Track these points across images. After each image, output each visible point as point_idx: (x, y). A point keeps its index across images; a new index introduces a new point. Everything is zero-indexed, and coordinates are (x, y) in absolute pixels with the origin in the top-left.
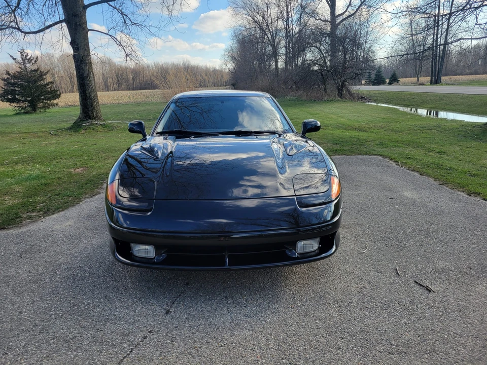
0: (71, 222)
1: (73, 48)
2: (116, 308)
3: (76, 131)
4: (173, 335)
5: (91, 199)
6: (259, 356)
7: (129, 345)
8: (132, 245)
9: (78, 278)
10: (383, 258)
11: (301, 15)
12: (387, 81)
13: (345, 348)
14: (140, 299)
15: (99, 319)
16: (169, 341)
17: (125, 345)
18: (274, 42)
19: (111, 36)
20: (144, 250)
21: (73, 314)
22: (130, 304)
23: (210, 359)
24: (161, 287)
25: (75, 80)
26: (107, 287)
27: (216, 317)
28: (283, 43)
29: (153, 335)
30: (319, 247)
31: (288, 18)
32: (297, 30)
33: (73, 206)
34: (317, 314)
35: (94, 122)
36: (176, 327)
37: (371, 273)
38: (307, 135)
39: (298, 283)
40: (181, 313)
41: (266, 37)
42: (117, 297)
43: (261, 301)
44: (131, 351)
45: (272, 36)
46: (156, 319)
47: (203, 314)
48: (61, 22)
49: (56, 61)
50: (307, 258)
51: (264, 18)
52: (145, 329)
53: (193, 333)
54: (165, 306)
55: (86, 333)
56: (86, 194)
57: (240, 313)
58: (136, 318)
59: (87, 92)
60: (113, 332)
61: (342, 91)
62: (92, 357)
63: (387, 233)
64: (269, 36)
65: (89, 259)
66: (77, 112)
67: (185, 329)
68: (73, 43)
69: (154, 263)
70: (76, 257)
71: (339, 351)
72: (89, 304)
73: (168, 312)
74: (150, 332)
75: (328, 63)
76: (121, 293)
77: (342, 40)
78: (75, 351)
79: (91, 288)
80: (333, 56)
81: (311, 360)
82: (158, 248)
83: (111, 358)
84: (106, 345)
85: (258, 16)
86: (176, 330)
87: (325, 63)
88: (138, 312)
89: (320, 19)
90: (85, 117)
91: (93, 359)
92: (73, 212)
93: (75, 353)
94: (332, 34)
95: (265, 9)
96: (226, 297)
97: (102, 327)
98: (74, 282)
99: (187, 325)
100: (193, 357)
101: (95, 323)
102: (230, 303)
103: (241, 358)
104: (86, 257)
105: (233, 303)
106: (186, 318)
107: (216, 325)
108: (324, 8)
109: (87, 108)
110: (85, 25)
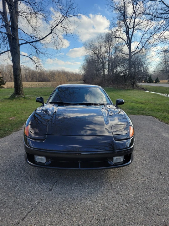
0: (7, 143)
1: (13, 63)
2: (26, 187)
3: (12, 100)
4: (52, 202)
5: (17, 132)
6: (94, 215)
7: (31, 206)
8: (35, 156)
9: (8, 171)
10: (153, 166)
11: (115, 51)
12: (154, 81)
13: (136, 212)
14: (37, 183)
15: (17, 192)
16: (50, 205)
17: (29, 206)
18: (103, 62)
19: (30, 58)
20: (40, 159)
21: (5, 189)
22: (32, 185)
23: (70, 215)
24: (48, 177)
25: (13, 76)
26: (22, 176)
27: (73, 193)
28: (107, 63)
30: (124, 160)
31: (110, 52)
32: (114, 57)
33: (8, 135)
34: (122, 194)
35: (20, 96)
36: (54, 198)
37: (148, 173)
38: (118, 106)
39: (113, 177)
40: (57, 191)
41: (99, 60)
42: (26, 181)
43: (95, 185)
44: (32, 209)
45: (102, 60)
46: (44, 193)
47: (67, 191)
48: (8, 51)
49: (5, 67)
50: (117, 165)
51: (99, 52)
52: (39, 198)
53: (62, 201)
54: (49, 187)
55: (11, 199)
56: (15, 129)
57: (85, 192)
58: (35, 193)
59: (18, 82)
60: (24, 199)
61: (134, 85)
62: (13, 212)
63: (156, 154)
64: (101, 60)
65: (14, 162)
66: (13, 91)
67: (58, 199)
68: (13, 61)
69: (45, 165)
70: (8, 161)
71: (133, 213)
72: (13, 184)
73: (50, 190)
74: (42, 200)
75: (127, 73)
76: (29, 179)
77: (134, 63)
79: (14, 177)
80: (130, 69)
81: (119, 217)
82: (47, 158)
83: (22, 213)
84: (20, 206)
85: (96, 51)
86: (54, 199)
87: (126, 72)
88: (36, 190)
89: (124, 53)
90: (16, 93)
91: (13, 213)
92: (8, 138)
93: (5, 210)
94: (129, 60)
95: (100, 48)
96: (79, 183)
97: (19, 196)
98: (6, 173)
99: (59, 197)
100: (62, 213)
101: (15, 194)
102: (80, 186)
103: (85, 215)
104: (13, 161)
105: (82, 186)
106: (59, 194)
107: (73, 197)
108: (126, 49)
109: (17, 89)
110: (19, 53)
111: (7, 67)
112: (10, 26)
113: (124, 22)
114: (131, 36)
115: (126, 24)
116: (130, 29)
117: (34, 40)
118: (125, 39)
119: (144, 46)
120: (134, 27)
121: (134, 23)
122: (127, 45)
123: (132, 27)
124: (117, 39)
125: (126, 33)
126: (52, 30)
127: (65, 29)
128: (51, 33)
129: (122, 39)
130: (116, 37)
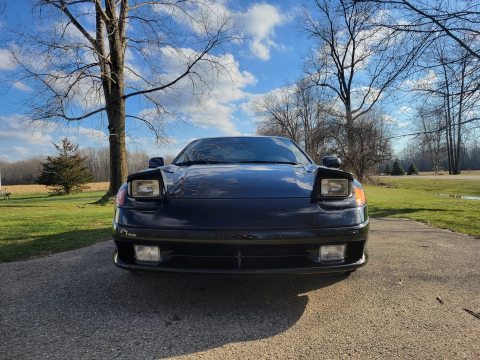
0: (79, 257)
1: (110, 131)
2: (110, 319)
3: (102, 205)
4: (171, 343)
7: (118, 349)
8: (136, 248)
9: (74, 295)
10: (421, 289)
11: (318, 113)
12: (406, 173)
14: (138, 313)
15: (88, 327)
16: (165, 348)
17: (113, 349)
18: (294, 136)
19: (145, 121)
20: (149, 253)
22: (126, 317)
24: (164, 304)
26: (104, 303)
27: (225, 329)
28: (303, 137)
29: (148, 342)
30: (345, 257)
31: (307, 116)
32: (315, 126)
33: (85, 246)
36: (176, 336)
39: (323, 305)
40: (184, 325)
41: (287, 132)
42: (113, 311)
43: (279, 318)
44: (120, 354)
45: (292, 130)
46: (153, 329)
47: (210, 326)
48: (101, 110)
50: (331, 265)
51: (285, 116)
52: (139, 337)
53: (196, 342)
54: (167, 319)
55: (70, 338)
56: (100, 239)
57: (254, 328)
58: (131, 328)
60: (101, 338)
61: (362, 176)
63: (424, 271)
64: (290, 131)
67: (187, 339)
72: (80, 315)
73: (168, 324)
74: (145, 339)
75: (347, 151)
76: (118, 308)
77: (359, 131)
78: (52, 352)
80: (352, 145)
82: (163, 249)
84: (90, 349)
85: (279, 114)
86: (176, 339)
87: (343, 151)
88: (135, 323)
89: (336, 115)
93: (51, 354)
94: (349, 126)
95: (286, 108)
96: (238, 314)
97: (90, 334)
98: (69, 298)
99: (190, 335)
101: (82, 330)
102: (242, 319)
105: (247, 319)
106: (190, 330)
107: (224, 336)
108: (339, 106)
109: (116, 184)
110: (123, 112)
111: (100, 153)
112: (109, 63)
113: (333, 56)
114: (348, 82)
115: (336, 59)
116: (345, 70)
117: (155, 87)
118: (336, 88)
119: (377, 100)
120: (353, 65)
121: (353, 57)
122: (341, 98)
123: (350, 64)
124: (320, 88)
125: (338, 76)
126: (190, 68)
127: (214, 65)
128: (188, 72)
129: (331, 87)
130: (318, 84)
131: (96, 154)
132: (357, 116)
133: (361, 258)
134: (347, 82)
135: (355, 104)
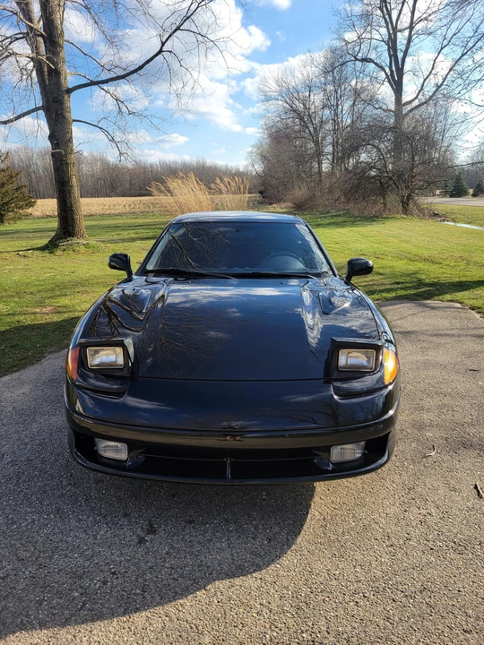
0: (26, 389)
2: (71, 530)
3: (51, 253)
4: (146, 580)
5: (57, 355)
6: (268, 626)
7: (82, 594)
8: (96, 439)
9: (24, 477)
10: (458, 466)
11: (354, 102)
12: (471, 191)
13: (397, 618)
14: (105, 517)
15: (44, 546)
16: (138, 591)
17: (76, 594)
18: (317, 137)
19: (100, 128)
20: (112, 448)
21: (10, 536)
22: (90, 525)
23: (195, 625)
24: (136, 498)
26: (62, 495)
27: (209, 553)
28: (329, 139)
29: (117, 578)
30: (364, 454)
32: (349, 121)
33: (33, 364)
34: (359, 557)
35: (75, 240)
36: (151, 568)
37: (441, 491)
38: (355, 280)
40: (161, 544)
41: (307, 131)
42: (73, 512)
43: (276, 529)
44: (84, 604)
45: (315, 129)
46: (123, 552)
47: (191, 547)
48: (37, 109)
51: (304, 105)
52: (106, 568)
53: (174, 579)
54: (139, 532)
55: (24, 570)
56: (52, 346)
57: (245, 549)
58: (97, 549)
59: (68, 201)
60: (61, 570)
61: (408, 205)
62: (28, 612)
63: (466, 425)
64: (312, 129)
65: (43, 449)
66: (55, 224)
67: (163, 572)
70: (26, 444)
71: (387, 623)
72: (33, 521)
73: (141, 541)
74: (114, 573)
75: (390, 167)
76: (80, 506)
77: (409, 138)
78: (4, 600)
79: (39, 496)
80: (397, 158)
81: (345, 636)
83: (54, 614)
84: (49, 592)
85: (297, 103)
86: (151, 573)
87: (385, 166)
88: (100, 539)
89: (380, 108)
90: (64, 233)
91: (28, 616)
92: (30, 373)
94: (396, 129)
95: (307, 93)
96: (226, 520)
97: (47, 561)
98: (17, 484)
99: (167, 565)
100: (171, 620)
101: (38, 553)
102: (232, 531)
103: (240, 627)
104: (39, 444)
105: (237, 530)
106: (167, 553)
107: (208, 567)
109: (67, 222)
110: (68, 114)
112: (41, 35)
113: (382, 11)
114: (402, 54)
115: (387, 17)
116: (399, 34)
117: (112, 75)
118: (383, 64)
119: (442, 85)
120: (411, 27)
121: (413, 13)
122: (389, 82)
123: (407, 25)
124: (359, 64)
125: (388, 45)
126: (163, 44)
127: (200, 38)
128: (161, 51)
129: (376, 64)
130: (356, 59)
131: (35, 156)
132: (411, 111)
133: (383, 455)
134: (400, 55)
135: (409, 90)
